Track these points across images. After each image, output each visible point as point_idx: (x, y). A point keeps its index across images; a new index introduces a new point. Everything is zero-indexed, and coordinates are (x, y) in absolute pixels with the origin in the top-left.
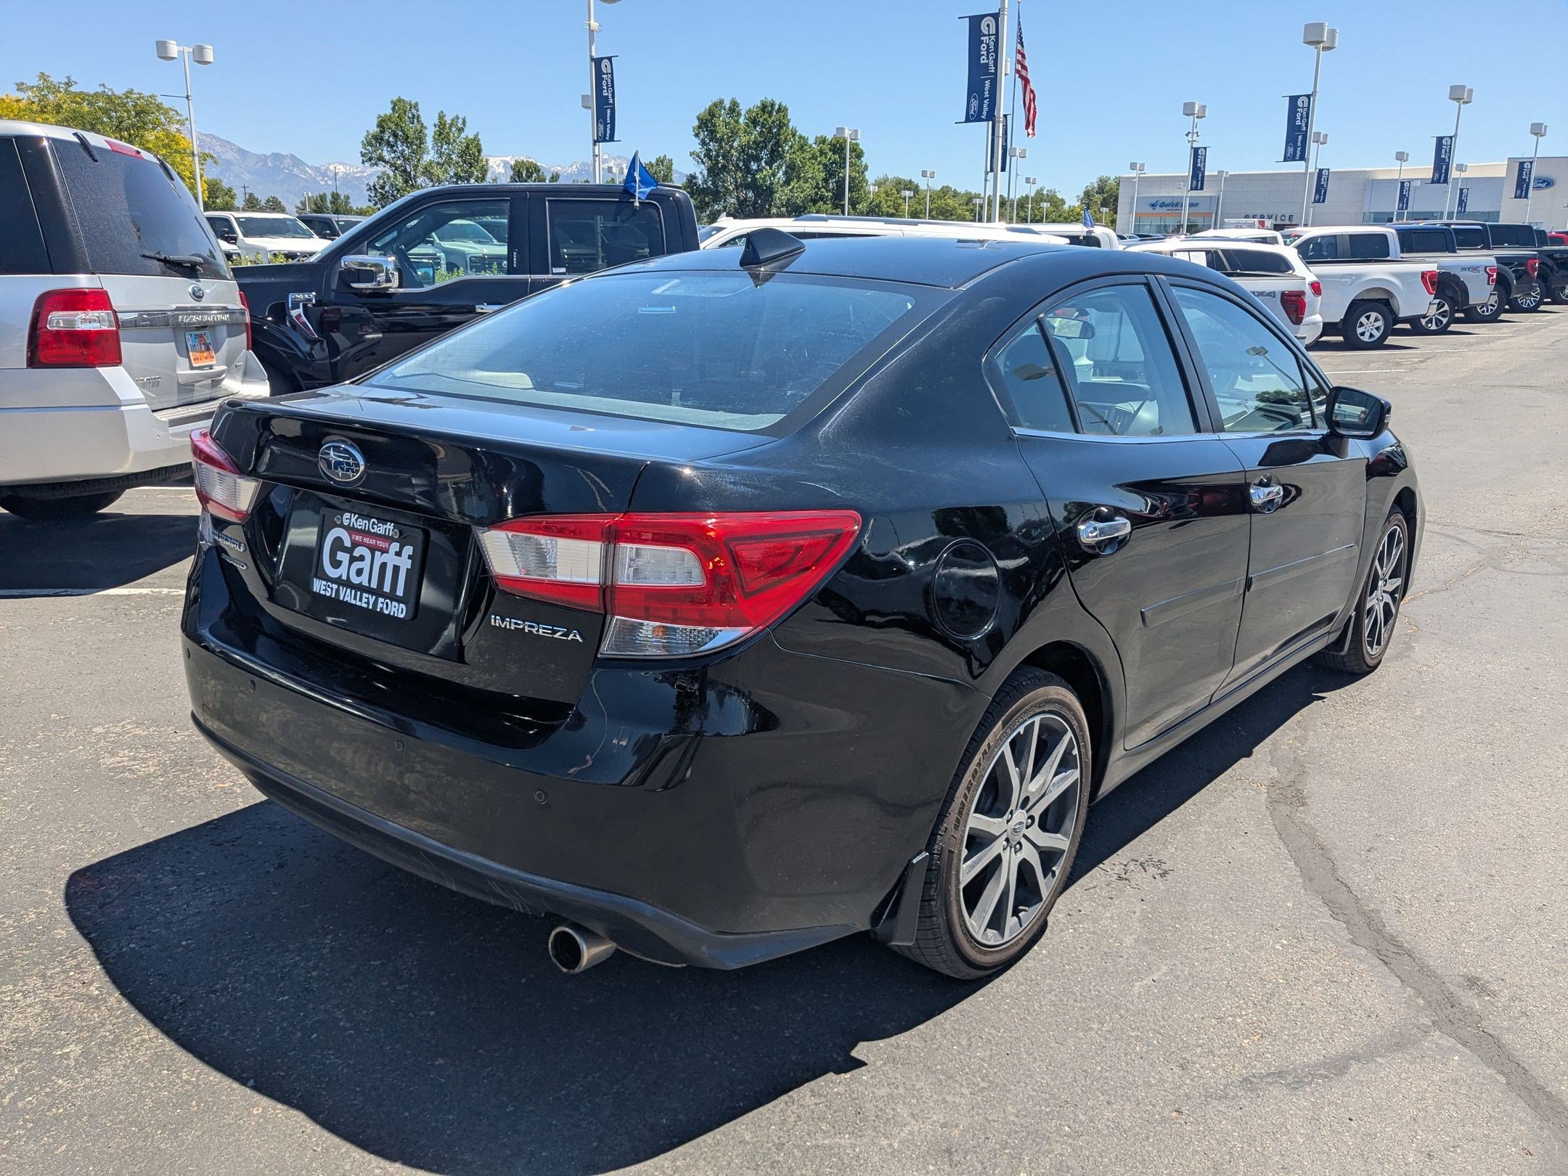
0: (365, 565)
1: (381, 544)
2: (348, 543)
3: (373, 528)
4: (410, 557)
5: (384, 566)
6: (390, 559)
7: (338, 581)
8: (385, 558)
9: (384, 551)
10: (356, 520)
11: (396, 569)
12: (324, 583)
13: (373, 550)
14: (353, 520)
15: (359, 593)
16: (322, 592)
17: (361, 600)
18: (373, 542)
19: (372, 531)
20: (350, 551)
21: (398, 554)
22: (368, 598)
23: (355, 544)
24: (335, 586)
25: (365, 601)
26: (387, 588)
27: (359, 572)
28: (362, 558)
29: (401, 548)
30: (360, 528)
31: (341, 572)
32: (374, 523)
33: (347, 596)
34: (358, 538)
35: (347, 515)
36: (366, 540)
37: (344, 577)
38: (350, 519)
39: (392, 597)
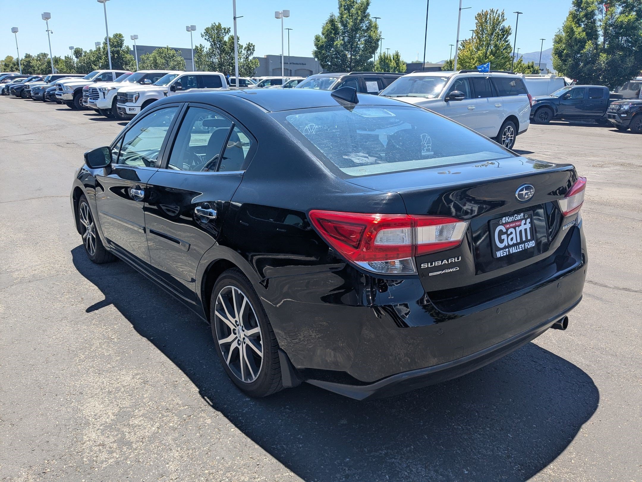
0: (513, 235)
1: (518, 224)
2: (504, 230)
3: (516, 218)
4: (529, 223)
5: (521, 231)
6: (522, 228)
7: (505, 247)
8: (520, 228)
9: (519, 226)
10: (508, 219)
11: (526, 230)
12: (502, 251)
13: (514, 228)
14: (507, 219)
15: (518, 246)
16: (502, 255)
17: (519, 249)
18: (514, 225)
19: (516, 220)
20: (506, 233)
21: (525, 224)
22: (522, 246)
23: (507, 229)
24: (507, 250)
25: (521, 248)
26: (524, 239)
27: (512, 239)
28: (511, 233)
29: (526, 222)
30: (510, 221)
31: (505, 243)
32: (516, 216)
33: (513, 250)
34: (508, 226)
35: (504, 218)
36: (511, 225)
37: (507, 245)
38: (506, 219)
39: (527, 241)
